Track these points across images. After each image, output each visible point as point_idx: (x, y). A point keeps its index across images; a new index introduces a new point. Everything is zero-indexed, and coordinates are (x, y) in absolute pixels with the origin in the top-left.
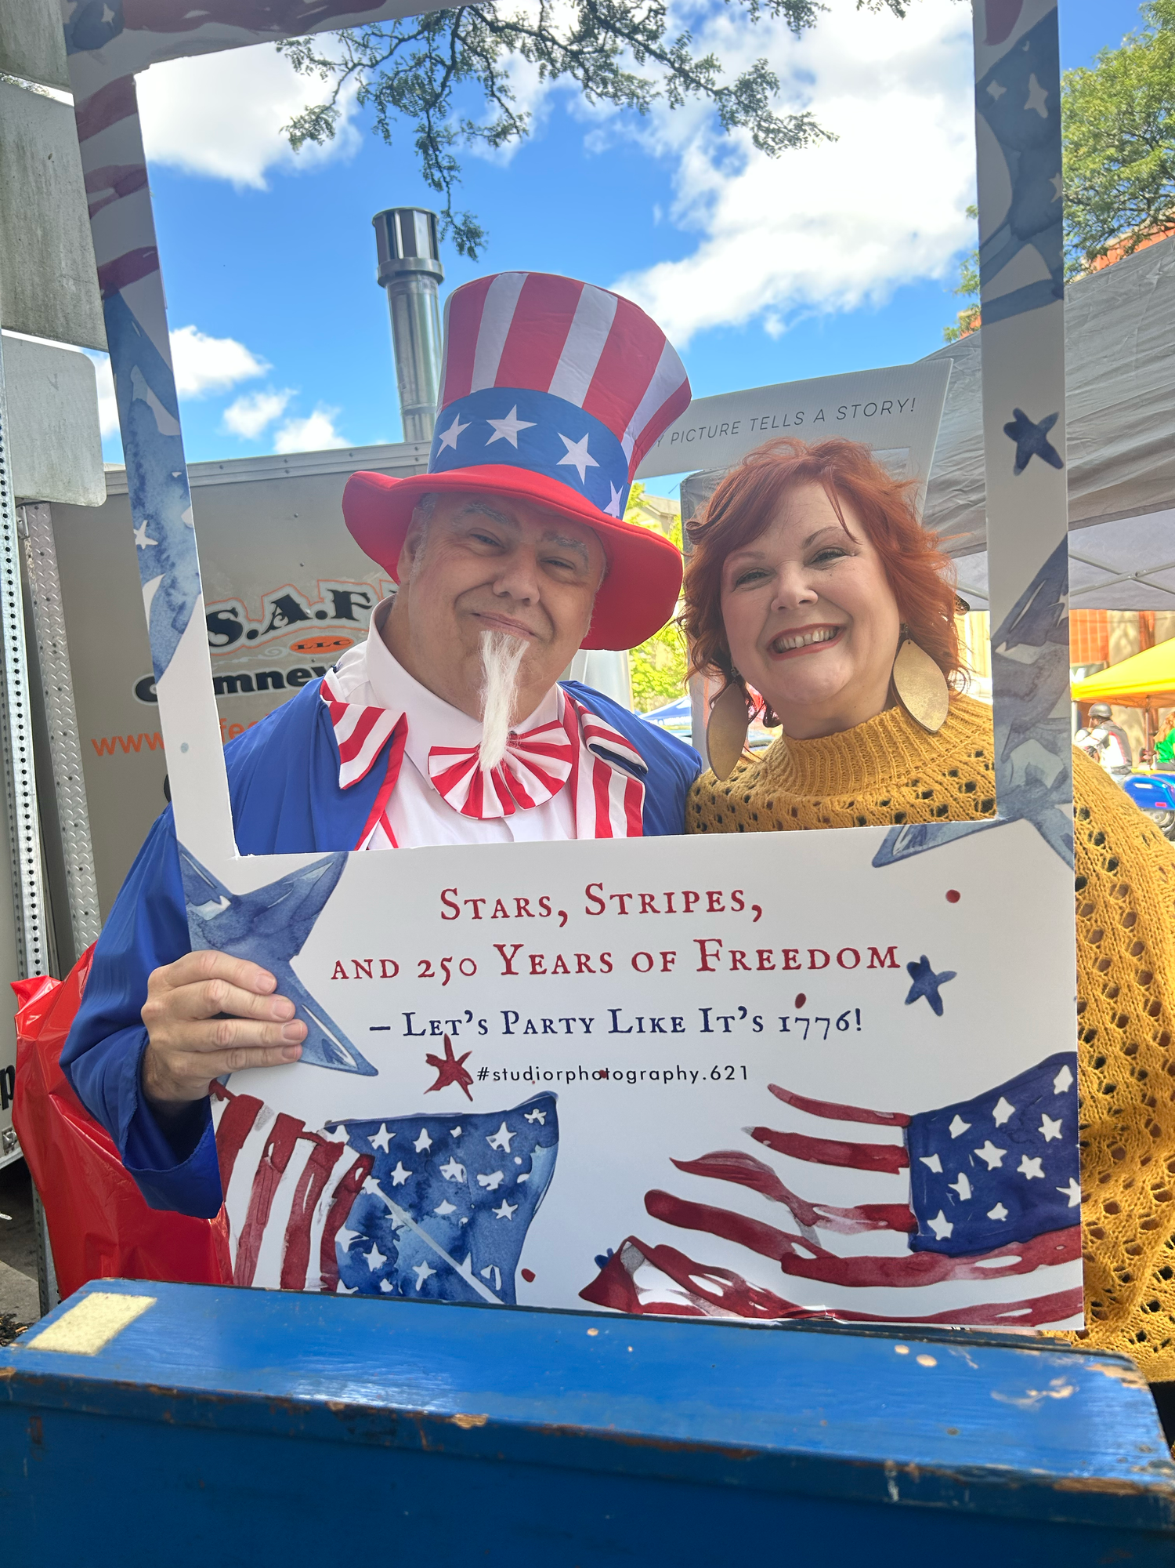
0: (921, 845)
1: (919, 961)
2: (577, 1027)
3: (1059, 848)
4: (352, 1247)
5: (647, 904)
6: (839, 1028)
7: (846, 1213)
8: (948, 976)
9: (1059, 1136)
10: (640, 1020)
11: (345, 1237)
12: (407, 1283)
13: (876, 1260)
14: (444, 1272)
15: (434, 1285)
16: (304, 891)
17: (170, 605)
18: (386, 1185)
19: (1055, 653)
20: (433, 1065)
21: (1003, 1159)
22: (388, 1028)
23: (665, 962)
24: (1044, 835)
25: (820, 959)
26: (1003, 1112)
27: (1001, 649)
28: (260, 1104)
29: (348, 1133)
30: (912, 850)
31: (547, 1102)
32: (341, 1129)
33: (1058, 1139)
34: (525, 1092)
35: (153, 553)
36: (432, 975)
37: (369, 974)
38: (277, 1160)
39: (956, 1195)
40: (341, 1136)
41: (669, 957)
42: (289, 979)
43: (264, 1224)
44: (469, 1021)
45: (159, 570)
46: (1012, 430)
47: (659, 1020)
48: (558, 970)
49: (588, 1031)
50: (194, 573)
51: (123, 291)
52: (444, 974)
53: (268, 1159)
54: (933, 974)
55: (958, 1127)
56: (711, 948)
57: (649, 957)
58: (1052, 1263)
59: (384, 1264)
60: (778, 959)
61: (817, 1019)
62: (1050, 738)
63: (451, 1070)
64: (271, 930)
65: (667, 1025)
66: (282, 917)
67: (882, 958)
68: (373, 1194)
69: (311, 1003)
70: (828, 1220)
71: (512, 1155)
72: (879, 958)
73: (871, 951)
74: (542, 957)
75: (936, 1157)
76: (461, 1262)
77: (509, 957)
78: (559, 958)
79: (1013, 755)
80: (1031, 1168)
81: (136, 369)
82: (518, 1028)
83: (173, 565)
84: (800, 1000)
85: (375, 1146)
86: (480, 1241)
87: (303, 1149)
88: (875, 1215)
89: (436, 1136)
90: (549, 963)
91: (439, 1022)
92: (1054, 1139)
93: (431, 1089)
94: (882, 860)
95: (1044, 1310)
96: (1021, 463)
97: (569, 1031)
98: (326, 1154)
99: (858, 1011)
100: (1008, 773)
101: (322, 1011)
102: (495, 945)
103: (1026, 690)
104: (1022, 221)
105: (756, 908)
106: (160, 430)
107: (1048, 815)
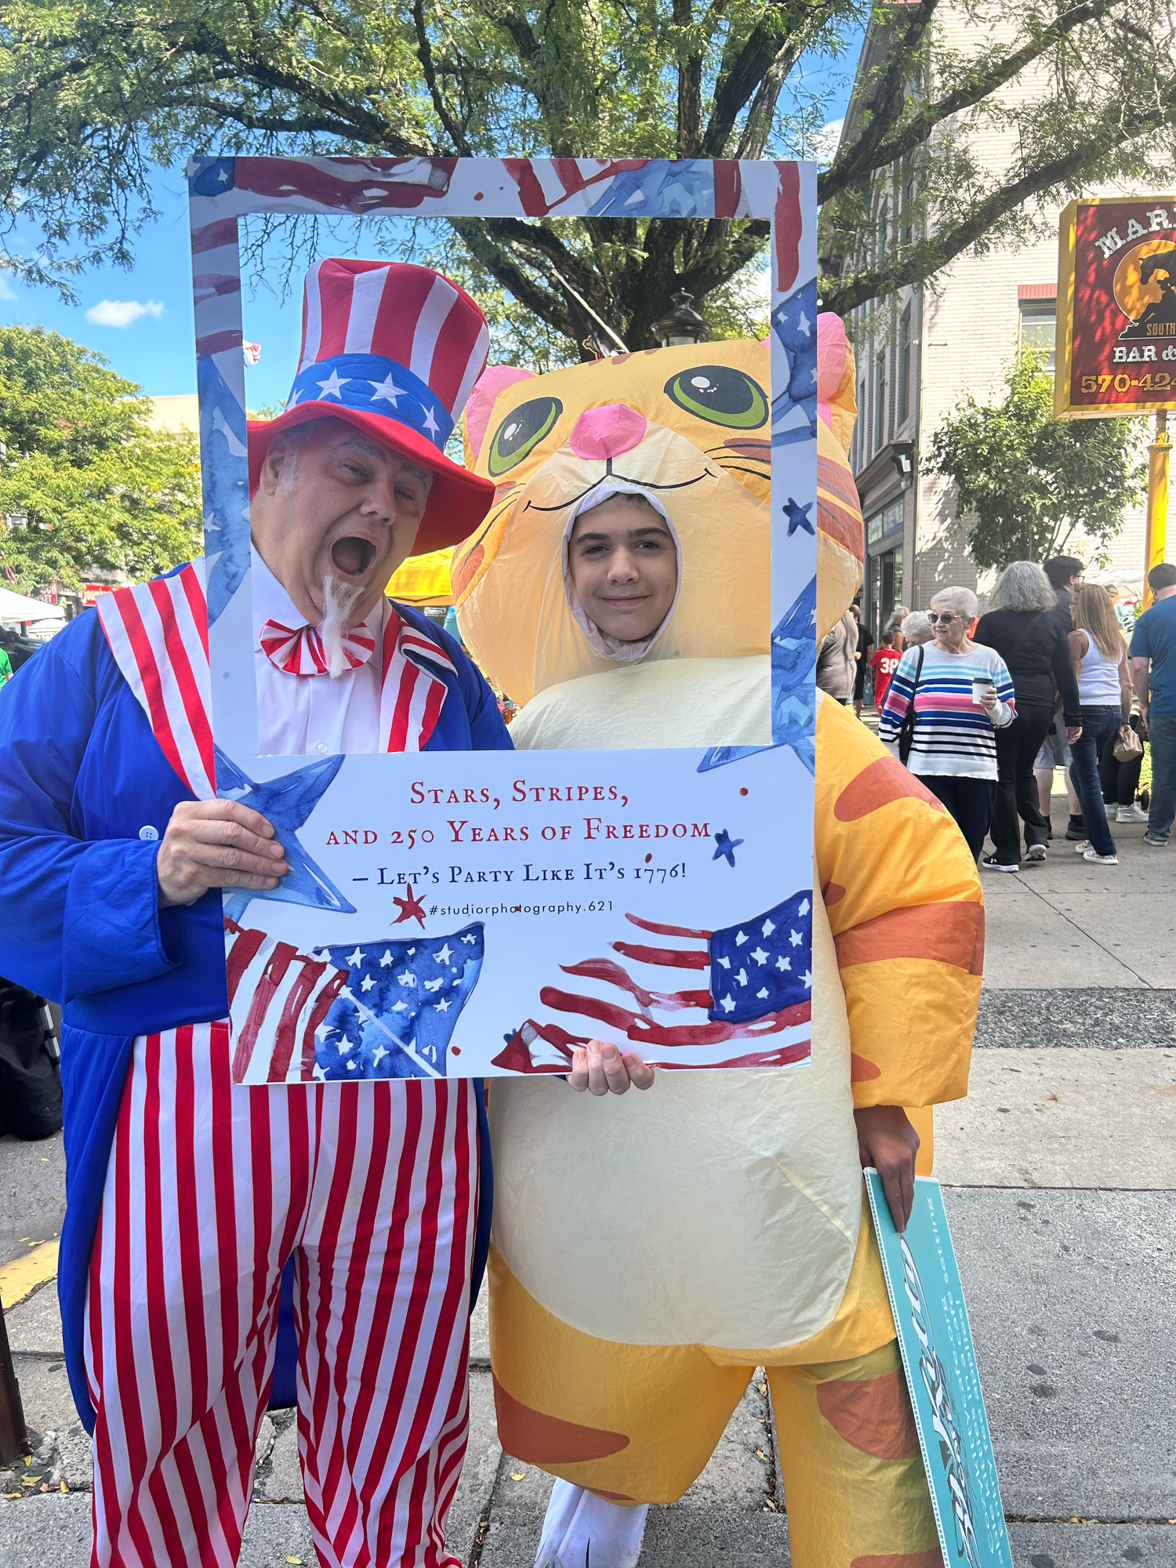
1: (722, 833)
2: (502, 877)
4: (327, 1038)
5: (554, 795)
6: (671, 876)
7: (670, 997)
8: (739, 842)
9: (800, 943)
10: (545, 871)
11: (322, 1031)
12: (367, 1062)
13: (688, 1027)
14: (396, 1052)
15: (388, 1062)
16: (310, 782)
17: (226, 574)
18: (358, 993)
19: (808, 644)
20: (398, 904)
21: (767, 958)
22: (367, 879)
23: (564, 833)
24: (798, 755)
25: (662, 831)
26: (768, 928)
27: (777, 640)
28: (263, 936)
29: (331, 955)
31: (477, 929)
32: (326, 952)
33: (800, 945)
34: (463, 922)
35: (217, 535)
36: (402, 842)
37: (355, 841)
38: (274, 977)
39: (738, 982)
40: (326, 957)
41: (566, 830)
43: (260, 1025)
44: (425, 874)
45: (220, 548)
46: (787, 510)
47: (557, 871)
48: (491, 838)
49: (509, 880)
51: (214, 357)
52: (410, 841)
53: (267, 976)
54: (730, 840)
55: (741, 939)
56: (594, 824)
57: (553, 830)
58: (794, 1025)
59: (351, 1049)
60: (636, 831)
61: (658, 870)
62: (803, 695)
63: (410, 908)
64: (283, 809)
65: (562, 875)
66: (292, 800)
67: (700, 830)
68: (346, 999)
69: (311, 863)
70: (659, 1002)
71: (451, 966)
72: (698, 830)
73: (693, 826)
74: (480, 829)
75: (727, 958)
76: (408, 1043)
77: (457, 830)
78: (493, 830)
80: (784, 964)
81: (217, 409)
82: (461, 878)
83: (231, 545)
84: (649, 858)
85: (351, 963)
86: (423, 1030)
87: (295, 968)
88: (688, 998)
89: (396, 954)
90: (485, 834)
91: (404, 874)
92: (798, 945)
93: (395, 922)
94: (703, 767)
95: (787, 1054)
96: (792, 530)
97: (496, 880)
98: (313, 970)
99: (684, 865)
100: (779, 715)
101: (316, 865)
102: (448, 822)
103: (790, 666)
104: (795, 391)
105: (624, 798)
106: (231, 452)
107: (801, 743)
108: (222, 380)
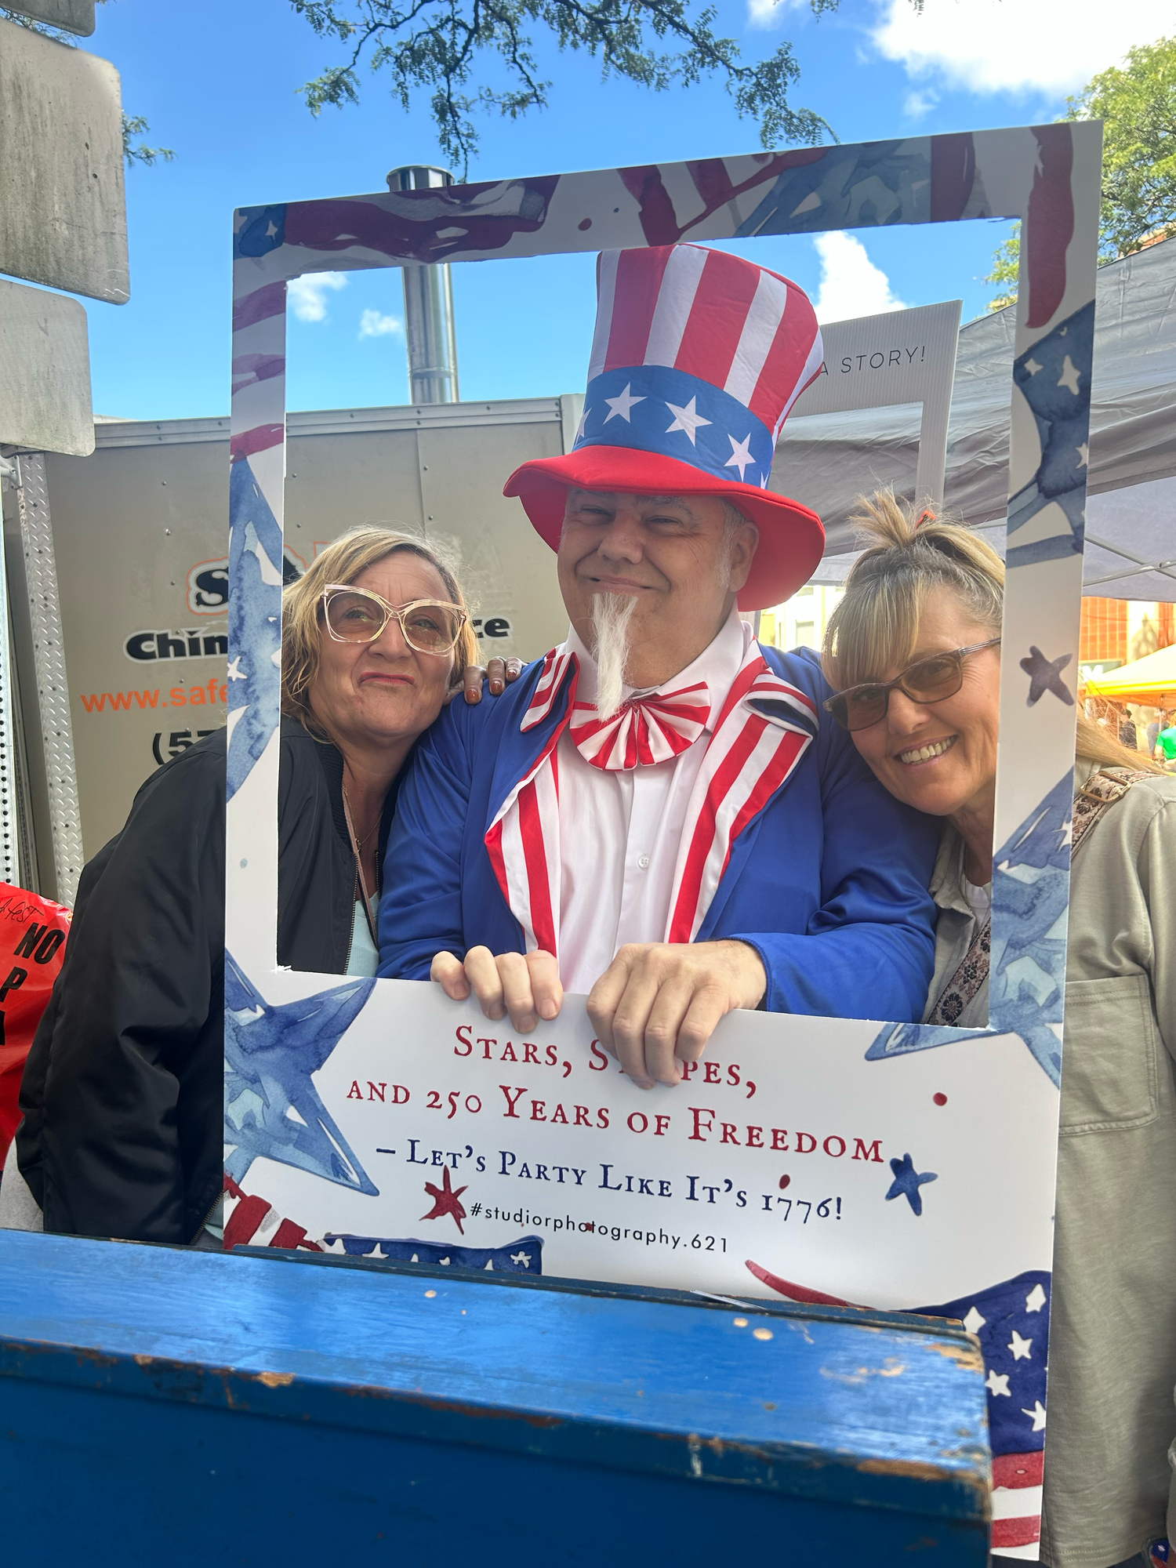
0: (913, 1045)
1: (901, 1158)
2: (569, 1177)
3: (1047, 1066)
6: (819, 1214)
8: (929, 1177)
9: (1028, 1356)
10: (630, 1178)
16: (332, 1011)
17: (250, 733)
19: (1055, 877)
20: (431, 1194)
22: (394, 1152)
23: (659, 1125)
24: (1031, 1051)
25: (807, 1144)
26: (974, 1322)
27: (1003, 867)
28: (268, 1207)
29: (345, 1248)
30: (904, 1048)
31: (533, 1246)
32: (339, 1243)
33: (1026, 1359)
34: (511, 1234)
35: (242, 685)
36: (440, 1107)
37: (382, 1097)
41: (663, 1121)
42: (308, 1092)
44: (468, 1156)
45: (245, 702)
46: (1026, 664)
47: (648, 1181)
48: (558, 1118)
49: (579, 1183)
50: (275, 707)
51: (250, 458)
52: (451, 1107)
54: (915, 1173)
56: (704, 1118)
57: (644, 1119)
58: (1011, 1487)
60: (767, 1138)
61: (799, 1202)
62: (1045, 957)
63: (446, 1202)
64: (298, 1043)
65: (655, 1187)
66: (309, 1032)
67: (867, 1151)
69: (326, 1118)
72: (864, 1150)
73: (856, 1143)
74: (543, 1104)
77: (512, 1100)
78: (560, 1107)
79: (1008, 969)
80: (998, 1385)
81: (251, 524)
82: (514, 1170)
83: (258, 698)
84: (785, 1182)
90: (549, 1111)
91: (441, 1153)
92: (1023, 1358)
93: (426, 1217)
94: (875, 1053)
95: (1000, 1534)
96: (1034, 696)
97: (561, 1180)
99: (839, 1200)
100: (1003, 985)
101: (335, 1126)
102: (501, 1086)
103: (1023, 908)
104: (1049, 481)
105: (750, 1084)
106: (264, 579)
107: (1038, 1032)
108: (258, 488)
